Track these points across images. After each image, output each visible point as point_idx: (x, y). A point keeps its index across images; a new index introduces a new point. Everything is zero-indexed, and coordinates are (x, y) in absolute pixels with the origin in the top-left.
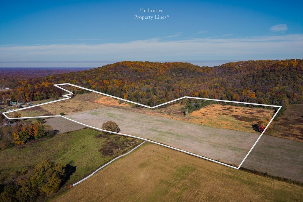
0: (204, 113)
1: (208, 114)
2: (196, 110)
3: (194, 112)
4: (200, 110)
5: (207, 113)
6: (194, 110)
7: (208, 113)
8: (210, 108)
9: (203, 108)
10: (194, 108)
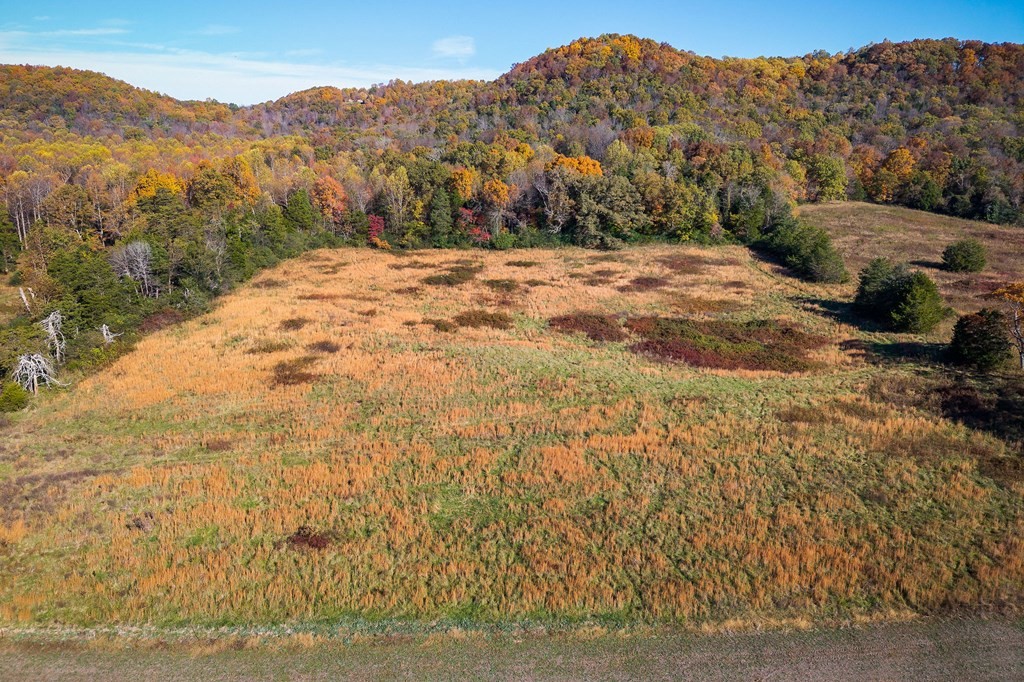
0: (275, 336)
1: (327, 347)
2: (178, 314)
3: (156, 345)
4: (218, 313)
5: (308, 335)
6: (149, 323)
7: (334, 339)
8: (318, 284)
9: (244, 290)
10: (149, 303)
